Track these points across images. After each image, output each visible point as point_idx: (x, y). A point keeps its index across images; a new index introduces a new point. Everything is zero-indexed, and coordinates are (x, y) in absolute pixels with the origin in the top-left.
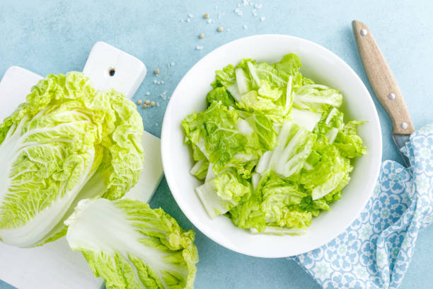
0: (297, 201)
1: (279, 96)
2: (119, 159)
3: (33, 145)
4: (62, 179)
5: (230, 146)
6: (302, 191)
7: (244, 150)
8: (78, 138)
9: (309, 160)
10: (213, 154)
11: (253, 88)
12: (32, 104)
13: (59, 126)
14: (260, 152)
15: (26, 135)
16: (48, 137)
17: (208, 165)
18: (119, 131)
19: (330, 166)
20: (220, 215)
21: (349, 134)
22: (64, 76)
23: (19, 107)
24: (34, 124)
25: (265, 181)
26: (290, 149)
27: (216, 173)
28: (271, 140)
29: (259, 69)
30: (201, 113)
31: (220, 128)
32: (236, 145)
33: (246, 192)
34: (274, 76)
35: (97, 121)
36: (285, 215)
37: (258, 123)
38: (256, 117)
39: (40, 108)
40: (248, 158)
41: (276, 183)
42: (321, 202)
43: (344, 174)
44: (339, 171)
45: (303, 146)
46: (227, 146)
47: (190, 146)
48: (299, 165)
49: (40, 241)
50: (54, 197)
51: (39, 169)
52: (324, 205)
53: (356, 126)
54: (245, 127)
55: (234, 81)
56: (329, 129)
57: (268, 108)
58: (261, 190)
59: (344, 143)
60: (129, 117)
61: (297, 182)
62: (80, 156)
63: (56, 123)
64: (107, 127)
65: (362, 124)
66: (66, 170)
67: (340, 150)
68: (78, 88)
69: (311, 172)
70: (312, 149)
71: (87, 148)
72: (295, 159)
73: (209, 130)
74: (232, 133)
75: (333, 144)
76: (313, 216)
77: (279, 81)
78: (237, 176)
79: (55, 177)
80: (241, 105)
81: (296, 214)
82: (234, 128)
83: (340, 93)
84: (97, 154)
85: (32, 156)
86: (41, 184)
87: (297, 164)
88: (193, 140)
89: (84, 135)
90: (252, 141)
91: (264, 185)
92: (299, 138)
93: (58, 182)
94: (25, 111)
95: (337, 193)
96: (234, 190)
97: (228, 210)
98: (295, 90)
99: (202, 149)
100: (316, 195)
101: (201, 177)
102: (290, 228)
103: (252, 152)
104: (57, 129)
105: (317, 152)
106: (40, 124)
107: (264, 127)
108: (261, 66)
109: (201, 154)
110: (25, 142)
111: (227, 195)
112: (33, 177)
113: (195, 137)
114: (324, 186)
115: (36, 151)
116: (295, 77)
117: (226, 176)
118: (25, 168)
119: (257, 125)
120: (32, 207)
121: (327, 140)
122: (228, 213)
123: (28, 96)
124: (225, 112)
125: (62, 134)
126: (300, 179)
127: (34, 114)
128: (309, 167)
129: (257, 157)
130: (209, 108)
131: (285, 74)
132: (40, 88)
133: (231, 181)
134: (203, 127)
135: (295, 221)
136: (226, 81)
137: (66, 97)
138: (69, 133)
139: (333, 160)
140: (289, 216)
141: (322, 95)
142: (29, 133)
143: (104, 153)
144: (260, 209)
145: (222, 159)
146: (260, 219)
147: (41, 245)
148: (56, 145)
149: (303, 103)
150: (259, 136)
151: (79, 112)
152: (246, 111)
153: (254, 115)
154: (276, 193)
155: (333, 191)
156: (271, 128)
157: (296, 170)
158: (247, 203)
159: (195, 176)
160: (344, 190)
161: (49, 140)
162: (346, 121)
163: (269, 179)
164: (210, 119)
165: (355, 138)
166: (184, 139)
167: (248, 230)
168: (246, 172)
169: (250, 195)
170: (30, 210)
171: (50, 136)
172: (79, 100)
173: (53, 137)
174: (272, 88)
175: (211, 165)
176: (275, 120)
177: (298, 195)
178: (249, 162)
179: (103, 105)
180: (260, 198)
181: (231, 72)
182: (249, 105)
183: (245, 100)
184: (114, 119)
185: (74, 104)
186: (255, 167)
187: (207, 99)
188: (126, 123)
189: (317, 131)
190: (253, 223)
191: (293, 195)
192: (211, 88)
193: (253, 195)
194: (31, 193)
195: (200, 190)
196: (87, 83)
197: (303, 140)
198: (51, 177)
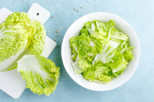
0: (107, 72)
1: (106, 35)
2: (36, 44)
3: (6, 36)
4: (15, 49)
5: (86, 50)
6: (109, 69)
7: (90, 52)
8: (22, 36)
9: (113, 59)
10: (79, 52)
11: (97, 30)
12: (7, 22)
13: (16, 30)
14: (96, 53)
15: (4, 32)
16: (11, 34)
17: (77, 55)
18: (37, 35)
19: (120, 62)
20: (79, 73)
21: (129, 51)
22: (20, 13)
23: (3, 22)
24: (7, 29)
25: (97, 64)
26: (107, 54)
27: (80, 59)
28: (101, 50)
29: (100, 24)
30: (77, 37)
31: (83, 43)
32: (88, 50)
33: (89, 67)
34: (105, 27)
35: (29, 30)
36: (102, 77)
37: (97, 43)
38: (97, 41)
39: (10, 23)
40: (92, 55)
41: (100, 65)
42: (115, 74)
43: (125, 65)
44: (123, 64)
45: (112, 53)
46: (85, 49)
47: (72, 48)
48: (109, 60)
49: (5, 70)
50: (11, 55)
51: (7, 44)
52: (116, 75)
53: (131, 49)
54: (92, 44)
55: (90, 27)
56: (122, 48)
57: (101, 38)
58: (95, 67)
59: (126, 54)
60: (41, 30)
61: (108, 66)
62: (22, 42)
63: (15, 29)
64: (33, 33)
65: (134, 48)
66: (17, 46)
67: (124, 56)
68: (24, 18)
69: (113, 63)
70: (115, 55)
71: (25, 40)
72: (108, 57)
73: (79, 43)
74: (87, 45)
75: (122, 54)
76: (112, 78)
77: (106, 29)
78: (87, 60)
79: (12, 48)
80: (92, 36)
81: (106, 77)
82: (88, 44)
83: (127, 36)
84: (28, 42)
85: (5, 40)
86: (7, 50)
87: (109, 59)
88: (73, 46)
89: (24, 35)
90: (94, 49)
91: (96, 65)
92: (111, 50)
93: (13, 50)
94: (5, 24)
95: (121, 71)
96: (85, 65)
97: (82, 72)
98: (111, 33)
99: (76, 49)
100: (114, 71)
101: (74, 59)
102: (103, 81)
103: (94, 53)
104: (15, 31)
105: (117, 56)
106: (9, 29)
107: (99, 45)
108: (101, 23)
109: (75, 51)
110: (3, 34)
111: (82, 67)
112: (4, 47)
113: (74, 45)
114: (117, 68)
115: (6, 38)
116: (112, 29)
117: (83, 60)
118: (2, 44)
119: (97, 44)
120: (3, 58)
121: (120, 52)
122: (82, 73)
123: (6, 19)
124: (86, 38)
125: (16, 33)
126: (109, 65)
127: (7, 25)
128: (113, 61)
129: (95, 55)
130: (80, 35)
131: (109, 27)
132: (11, 16)
133: (85, 62)
134: (77, 42)
135: (105, 79)
136: (88, 27)
137: (19, 20)
138: (19, 33)
139: (121, 60)
140: (103, 77)
141: (121, 36)
142: (5, 31)
143: (31, 42)
144: (94, 73)
145: (83, 54)
146: (93, 77)
147: (5, 71)
148: (14, 37)
149: (114, 38)
150: (97, 48)
151: (24, 26)
152: (93, 38)
153: (96, 40)
154: (100, 68)
155: (120, 70)
156: (101, 46)
157: (108, 61)
158: (89, 71)
159: (72, 59)
160: (124, 71)
161: (11, 35)
162: (128, 46)
163: (98, 63)
164: (80, 40)
165: (130, 53)
166: (70, 45)
167: (88, 80)
168: (90, 60)
169: (91, 68)
170: (2, 59)
171: (12, 33)
172: (24, 22)
173: (13, 34)
174: (104, 31)
175: (78, 56)
176: (103, 43)
177: (108, 70)
178: (92, 56)
179: (32, 25)
180: (94, 69)
181: (90, 24)
182: (95, 36)
183: (94, 34)
184: (36, 30)
185: (22, 23)
186: (94, 58)
187: (80, 32)
188: (40, 32)
189: (117, 49)
190: (90, 78)
191: (106, 70)
192: (82, 28)
193: (92, 68)
194: (3, 53)
195: (73, 63)
196: (28, 17)
197: (112, 51)
198: (11, 48)
